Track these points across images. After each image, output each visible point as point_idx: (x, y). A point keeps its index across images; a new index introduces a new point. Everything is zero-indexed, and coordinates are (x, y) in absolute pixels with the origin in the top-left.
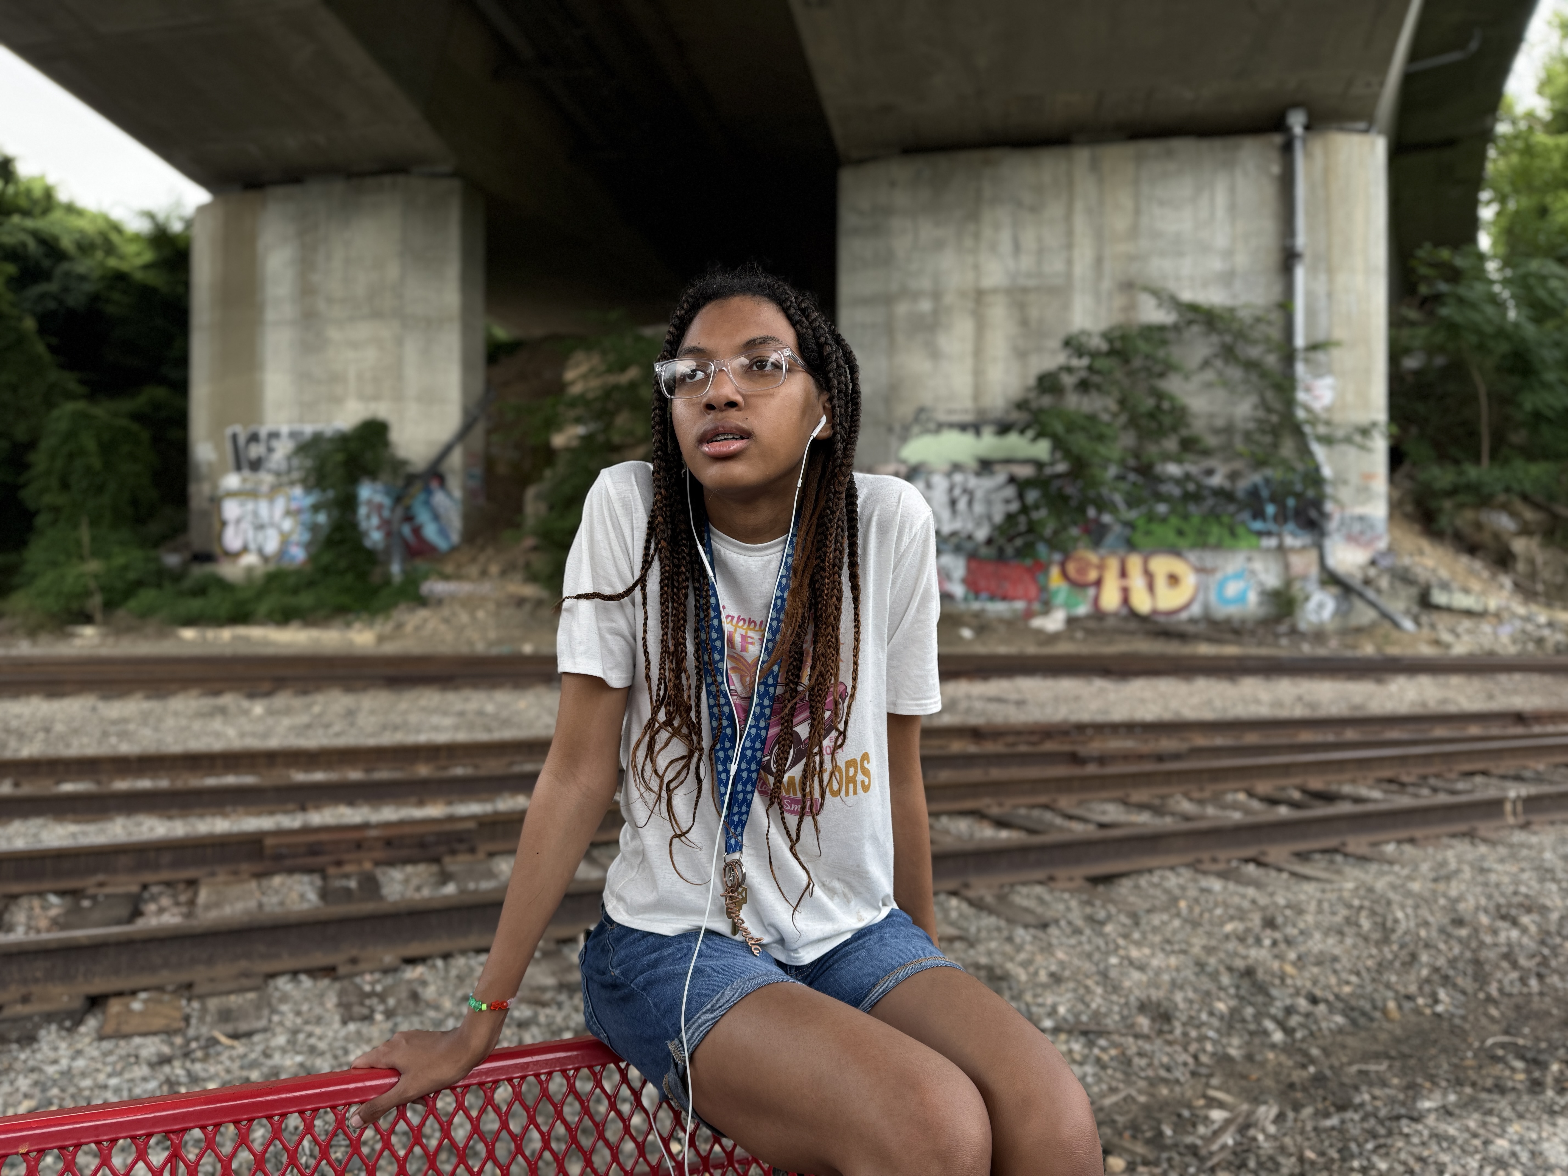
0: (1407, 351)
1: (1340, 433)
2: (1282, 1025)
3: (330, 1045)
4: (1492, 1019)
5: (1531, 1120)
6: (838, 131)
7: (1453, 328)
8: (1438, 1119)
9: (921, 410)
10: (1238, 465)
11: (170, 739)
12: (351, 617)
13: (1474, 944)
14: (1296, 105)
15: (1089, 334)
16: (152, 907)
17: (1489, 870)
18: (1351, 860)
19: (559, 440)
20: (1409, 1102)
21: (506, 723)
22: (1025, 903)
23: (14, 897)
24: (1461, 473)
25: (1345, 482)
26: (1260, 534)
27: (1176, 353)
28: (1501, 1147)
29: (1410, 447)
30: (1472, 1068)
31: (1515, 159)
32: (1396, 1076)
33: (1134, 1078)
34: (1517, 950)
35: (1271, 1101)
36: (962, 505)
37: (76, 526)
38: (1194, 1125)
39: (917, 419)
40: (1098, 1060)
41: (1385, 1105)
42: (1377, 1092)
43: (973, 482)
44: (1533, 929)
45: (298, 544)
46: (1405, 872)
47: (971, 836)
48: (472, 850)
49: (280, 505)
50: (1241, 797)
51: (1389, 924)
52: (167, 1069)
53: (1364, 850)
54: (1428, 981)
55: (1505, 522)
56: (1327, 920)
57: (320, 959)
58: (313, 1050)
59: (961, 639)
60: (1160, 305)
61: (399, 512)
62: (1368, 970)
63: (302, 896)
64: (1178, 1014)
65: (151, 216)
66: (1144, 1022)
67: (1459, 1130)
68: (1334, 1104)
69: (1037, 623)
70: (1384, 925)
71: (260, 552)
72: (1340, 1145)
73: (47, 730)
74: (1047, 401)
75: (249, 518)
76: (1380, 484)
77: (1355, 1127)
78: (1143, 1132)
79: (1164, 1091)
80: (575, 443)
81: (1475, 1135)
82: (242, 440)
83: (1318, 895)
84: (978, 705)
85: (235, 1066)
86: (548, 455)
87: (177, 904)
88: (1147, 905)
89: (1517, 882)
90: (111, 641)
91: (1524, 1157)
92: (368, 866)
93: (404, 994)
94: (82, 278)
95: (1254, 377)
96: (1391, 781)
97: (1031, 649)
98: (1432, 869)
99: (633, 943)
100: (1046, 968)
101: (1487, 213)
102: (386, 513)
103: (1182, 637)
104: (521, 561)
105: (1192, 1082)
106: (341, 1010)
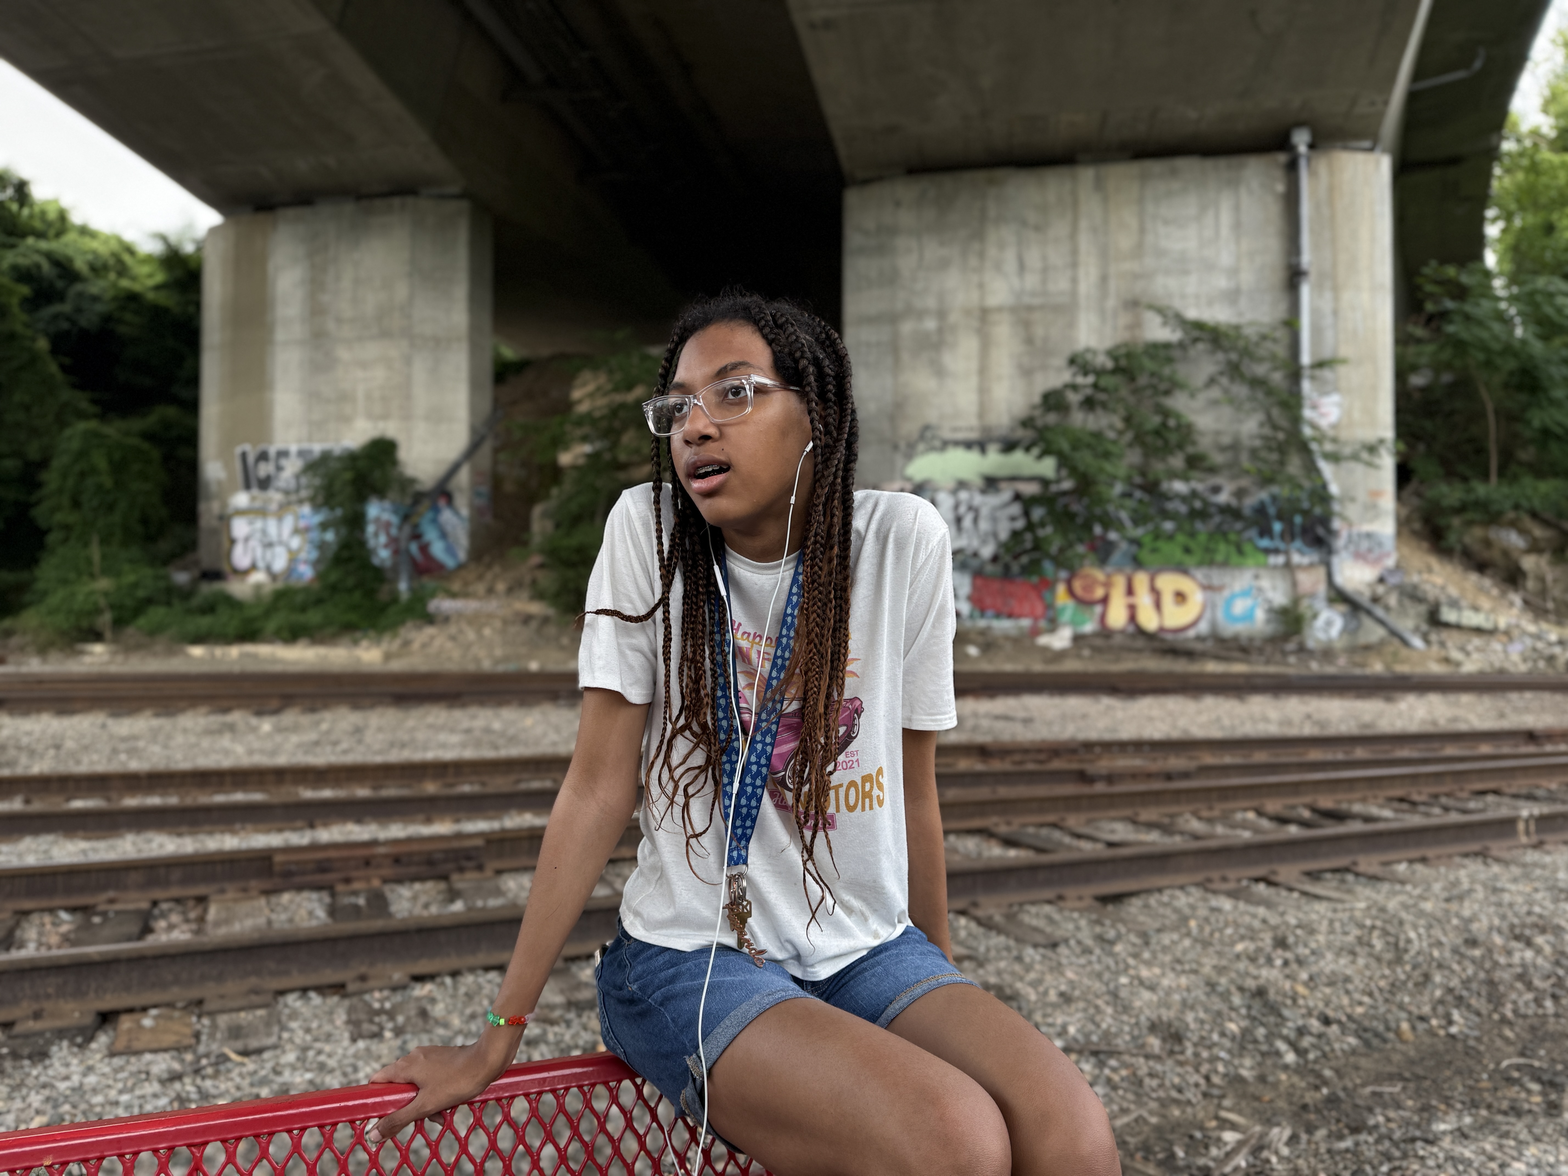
0: (1414, 368)
1: (1347, 451)
2: (1294, 1046)
3: (339, 1062)
4: (1507, 1040)
5: (1548, 1143)
6: (843, 151)
7: (1459, 345)
8: (1453, 1142)
9: (927, 428)
10: (1244, 482)
11: (179, 756)
12: (358, 635)
13: (1488, 965)
14: (1300, 124)
15: (1094, 352)
16: (162, 924)
17: (1503, 890)
18: (1362, 880)
19: (565, 459)
20: (1424, 1124)
21: (513, 740)
22: (1035, 922)
23: (26, 914)
24: (1469, 491)
25: (1353, 500)
26: (1267, 551)
27: (1182, 371)
28: (1519, 1170)
29: (1418, 464)
30: (1488, 1090)
31: (1520, 176)
32: (1410, 1098)
33: (1145, 1099)
34: (1531, 970)
35: (1284, 1123)
36: (967, 522)
37: (86, 545)
38: (1207, 1147)
39: (922, 437)
40: (1109, 1081)
41: (1400, 1127)
42: (1392, 1114)
43: (978, 499)
44: (1548, 949)
45: (306, 562)
46: (1417, 891)
47: (980, 855)
48: (480, 868)
49: (289, 522)
50: (1251, 815)
51: (1402, 944)
52: (177, 1086)
53: (1375, 869)
54: (1441, 1002)
55: (1514, 540)
56: (1339, 940)
57: (330, 976)
58: (322, 1067)
59: (967, 656)
60: (1165, 324)
61: (407, 530)
62: (1381, 990)
63: (311, 913)
64: (1189, 1034)
65: (164, 238)
66: (1154, 1043)
67: (1474, 1152)
68: (1348, 1126)
69: (1043, 640)
70: (1396, 945)
71: (268, 569)
72: (1355, 1167)
73: (58, 747)
74: (1052, 418)
75: (258, 535)
76: (1388, 501)
77: (1369, 1150)
78: (1155, 1153)
79: (1176, 1112)
80: (581, 461)
81: (1492, 1158)
82: (251, 459)
83: (1330, 914)
84: (985, 723)
85: (245, 1083)
86: (555, 473)
87: (187, 921)
88: (1157, 925)
89: (1530, 903)
90: (120, 658)
92: (376, 883)
93: (413, 1013)
94: (95, 299)
95: (1260, 395)
96: (1402, 800)
97: (1038, 667)
98: (1444, 889)
99: (650, 958)
100: (1056, 987)
101: (1493, 231)
102: (394, 531)
103: (1190, 654)
104: (527, 579)
105: (1203, 1103)
106: (351, 1027)
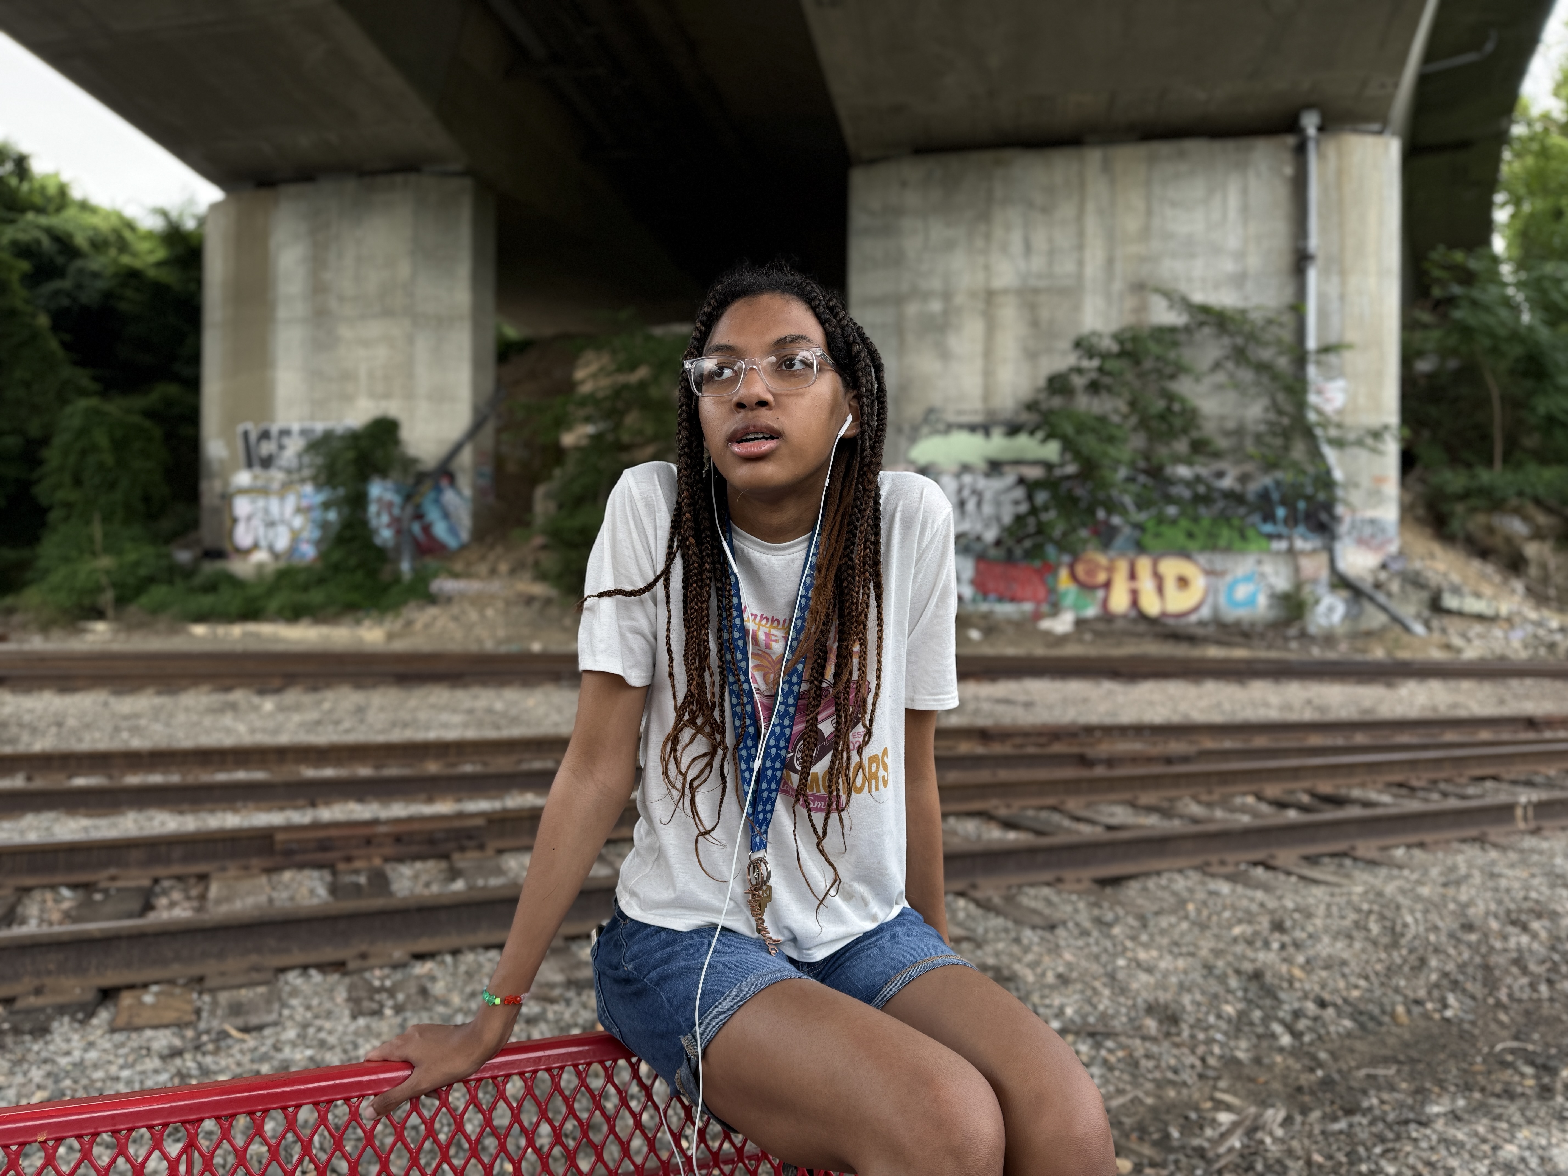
0: (1420, 354)
1: (1352, 436)
2: (1290, 1029)
3: (340, 1039)
4: (1501, 1024)
5: (1541, 1126)
6: (849, 130)
7: (1466, 331)
8: (1446, 1124)
9: (931, 411)
10: (1249, 467)
11: (181, 734)
12: (360, 614)
13: (1484, 949)
14: (1309, 106)
15: (1100, 336)
16: (163, 901)
17: (1500, 876)
18: (1360, 865)
19: (568, 439)
20: (1418, 1107)
21: (515, 721)
22: (1033, 904)
23: (27, 890)
24: (1473, 477)
25: (1356, 485)
26: (1270, 537)
27: (1187, 355)
28: (1511, 1152)
29: (1423, 451)
30: (1481, 1073)
31: (1530, 161)
32: (1404, 1080)
33: (1141, 1080)
34: (1527, 955)
35: (1279, 1104)
36: (971, 506)
37: (88, 522)
38: (1201, 1128)
39: (926, 420)
40: (1105, 1062)
41: (1394, 1109)
42: (1386, 1096)
43: (982, 483)
44: (1543, 934)
45: (308, 541)
46: (1415, 876)
47: (979, 837)
48: (481, 847)
49: (291, 502)
50: (1250, 800)
51: (1398, 928)
52: (178, 1062)
53: (1373, 854)
54: (1437, 985)
55: (1517, 527)
56: (1336, 924)
57: (330, 954)
58: (322, 1044)
59: (969, 640)
60: (1171, 307)
61: (409, 510)
62: (1377, 974)
63: (312, 892)
64: (1185, 1017)
65: (164, 214)
66: (1151, 1025)
67: (1468, 1135)
68: (1342, 1108)
69: (1046, 624)
70: (1393, 929)
71: (271, 549)
72: (1348, 1149)
73: (60, 725)
74: (1057, 402)
75: (260, 515)
76: (1392, 487)
77: (1363, 1131)
78: (1150, 1134)
79: (1172, 1093)
80: (584, 442)
81: (1484, 1141)
82: (253, 437)
83: (1327, 899)
84: (986, 706)
85: (246, 1059)
86: (558, 454)
87: (188, 898)
88: (1155, 908)
89: (1527, 888)
90: (122, 636)
91: (1534, 1163)
92: (377, 862)
93: (413, 989)
94: (96, 275)
95: (1265, 379)
96: (1401, 785)
97: (1040, 651)
98: (1442, 874)
99: (646, 938)
100: (1054, 969)
101: (1501, 215)
102: (396, 511)
103: (1191, 639)
104: (530, 560)
105: (1199, 1084)
106: (351, 1005)
